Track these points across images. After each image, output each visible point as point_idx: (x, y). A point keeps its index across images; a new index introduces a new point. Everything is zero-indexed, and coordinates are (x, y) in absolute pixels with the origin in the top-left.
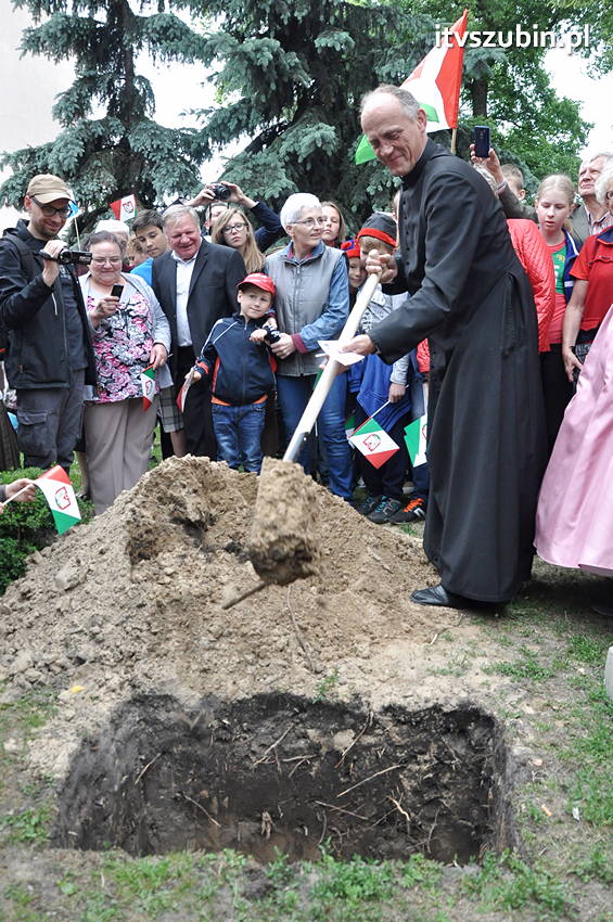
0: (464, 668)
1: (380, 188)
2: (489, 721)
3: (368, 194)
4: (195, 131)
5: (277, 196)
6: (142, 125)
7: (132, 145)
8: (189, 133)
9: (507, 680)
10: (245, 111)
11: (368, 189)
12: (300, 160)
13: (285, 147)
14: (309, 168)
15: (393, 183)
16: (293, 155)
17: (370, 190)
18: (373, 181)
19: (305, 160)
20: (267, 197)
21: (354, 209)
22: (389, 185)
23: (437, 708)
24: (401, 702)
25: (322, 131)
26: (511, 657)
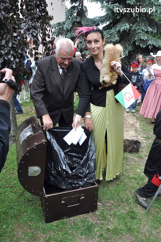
0: (138, 136)
1: (138, 39)
2: (140, 143)
3: (135, 40)
4: (96, 19)
5: (115, 41)
6: (85, 19)
7: (82, 23)
8: (95, 20)
9: (143, 138)
10: (109, 18)
11: (135, 39)
12: (121, 32)
13: (117, 29)
14: (122, 33)
15: (141, 38)
16: (119, 31)
17: (136, 39)
18: (137, 37)
19: (122, 32)
20: (113, 41)
21: (132, 43)
22: (140, 38)
23: (133, 140)
24: (128, 139)
25: (126, 27)
26: (145, 136)
